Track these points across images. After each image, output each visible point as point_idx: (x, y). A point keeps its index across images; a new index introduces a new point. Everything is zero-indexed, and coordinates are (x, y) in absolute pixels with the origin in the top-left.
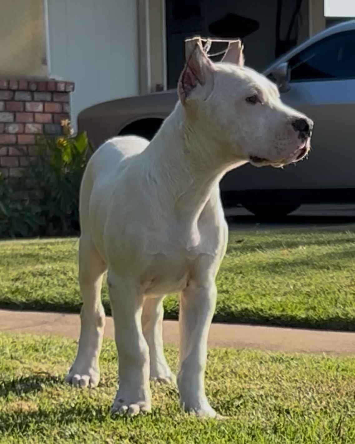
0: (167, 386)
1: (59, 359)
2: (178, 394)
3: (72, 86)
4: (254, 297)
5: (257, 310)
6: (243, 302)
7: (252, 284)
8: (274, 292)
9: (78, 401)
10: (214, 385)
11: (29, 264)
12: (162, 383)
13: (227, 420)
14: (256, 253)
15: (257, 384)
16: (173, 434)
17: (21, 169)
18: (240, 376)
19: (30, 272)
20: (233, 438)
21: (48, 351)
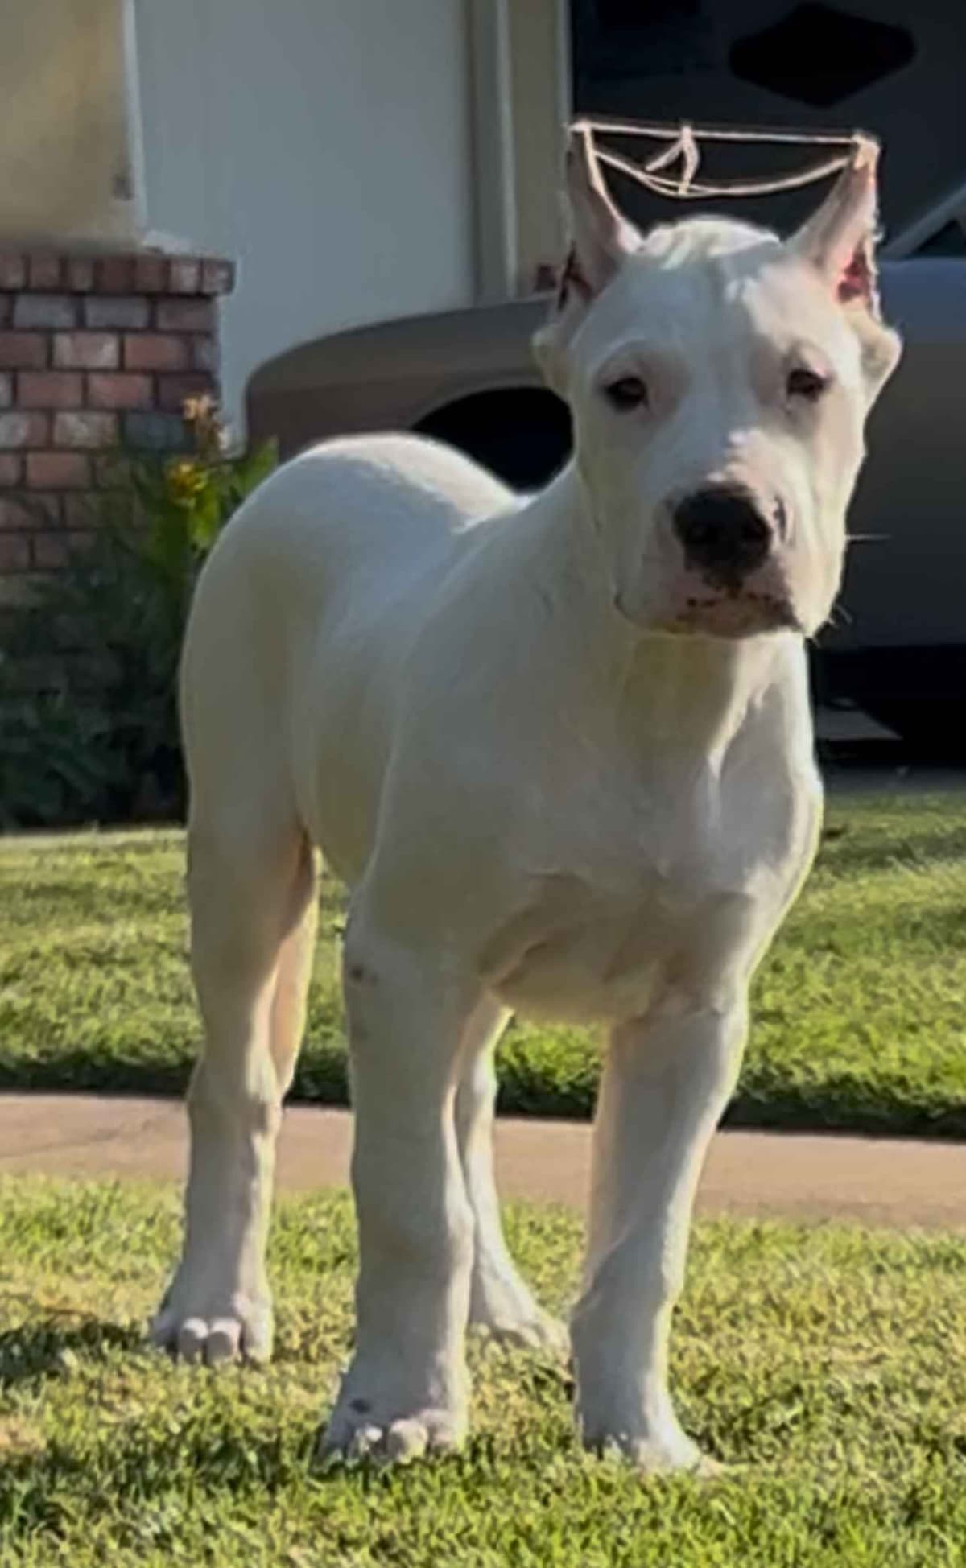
0: (527, 1355)
1: (139, 1262)
2: (569, 1387)
3: (222, 275)
4: (875, 1036)
5: (887, 1083)
6: (834, 1053)
7: (871, 987)
8: (948, 1014)
9: (198, 1413)
10: (701, 1353)
11: (53, 923)
12: (509, 1344)
13: (736, 1480)
14: (890, 875)
15: (857, 1348)
16: (536, 1527)
17: (37, 578)
18: (798, 1317)
19: (56, 950)
20: (755, 1541)
21: (99, 1234)
